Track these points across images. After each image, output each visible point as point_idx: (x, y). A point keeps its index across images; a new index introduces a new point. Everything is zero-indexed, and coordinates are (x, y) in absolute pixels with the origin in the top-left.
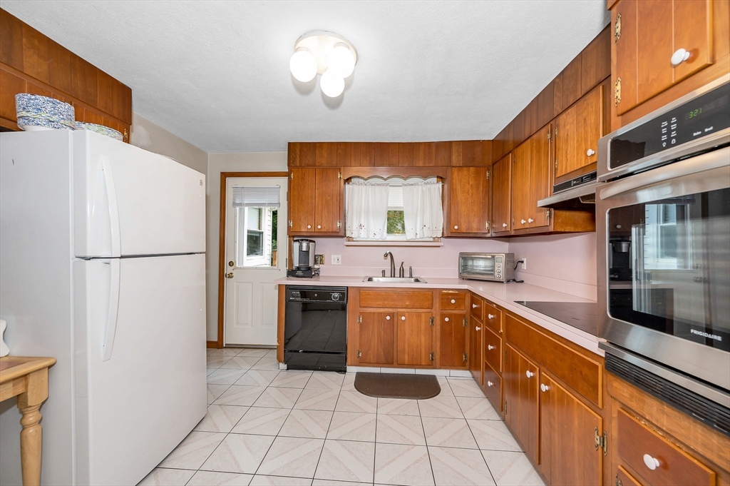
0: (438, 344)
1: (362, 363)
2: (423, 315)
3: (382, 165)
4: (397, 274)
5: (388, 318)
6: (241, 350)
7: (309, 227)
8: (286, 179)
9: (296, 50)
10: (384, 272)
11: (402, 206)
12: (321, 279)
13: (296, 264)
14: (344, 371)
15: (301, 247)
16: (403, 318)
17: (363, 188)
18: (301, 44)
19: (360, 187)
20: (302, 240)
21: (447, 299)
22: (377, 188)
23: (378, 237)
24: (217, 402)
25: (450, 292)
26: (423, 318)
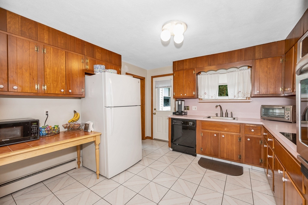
0: (244, 151)
1: (203, 153)
2: (235, 136)
3: (214, 65)
4: (224, 115)
5: (215, 135)
6: (159, 141)
7: (181, 95)
8: (172, 76)
9: (163, 30)
10: (217, 114)
11: (227, 82)
12: (188, 116)
13: (177, 110)
14: (196, 156)
15: (178, 103)
16: (223, 136)
17: (206, 76)
18: (164, 27)
19: (205, 76)
20: (179, 100)
21: (249, 129)
22: (213, 75)
23: (213, 98)
24: (146, 156)
25: (251, 125)
26: (235, 137)
